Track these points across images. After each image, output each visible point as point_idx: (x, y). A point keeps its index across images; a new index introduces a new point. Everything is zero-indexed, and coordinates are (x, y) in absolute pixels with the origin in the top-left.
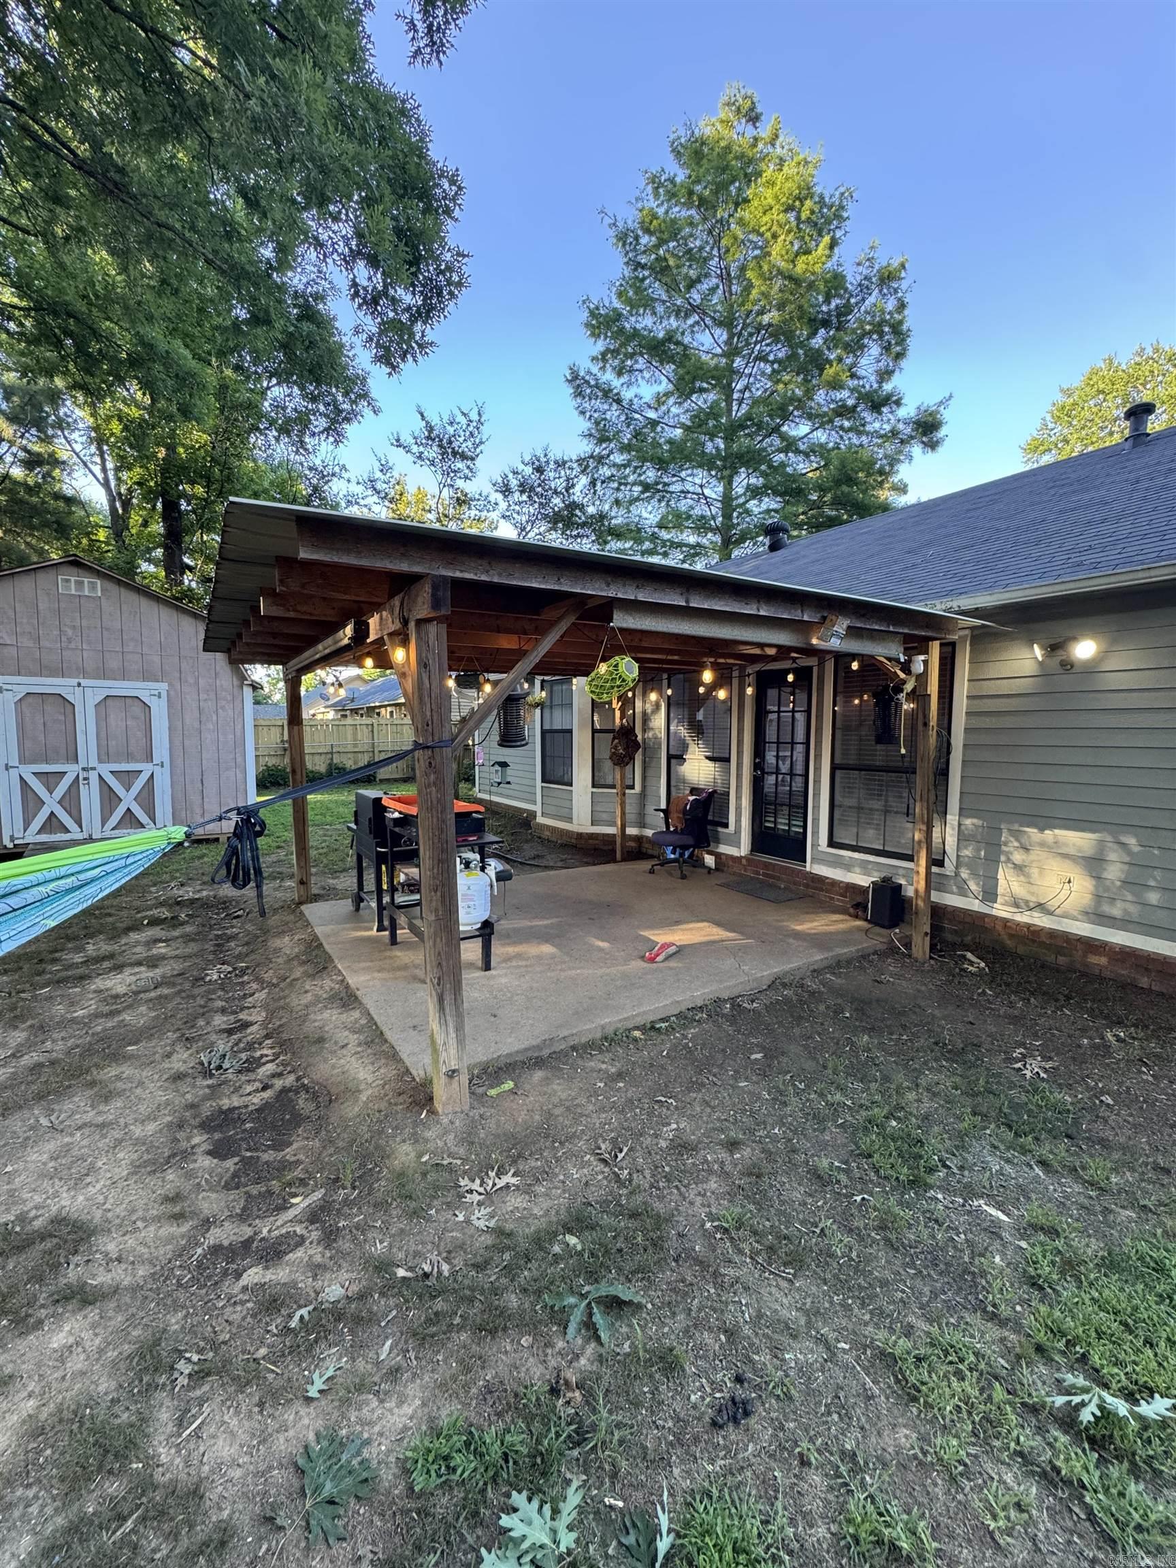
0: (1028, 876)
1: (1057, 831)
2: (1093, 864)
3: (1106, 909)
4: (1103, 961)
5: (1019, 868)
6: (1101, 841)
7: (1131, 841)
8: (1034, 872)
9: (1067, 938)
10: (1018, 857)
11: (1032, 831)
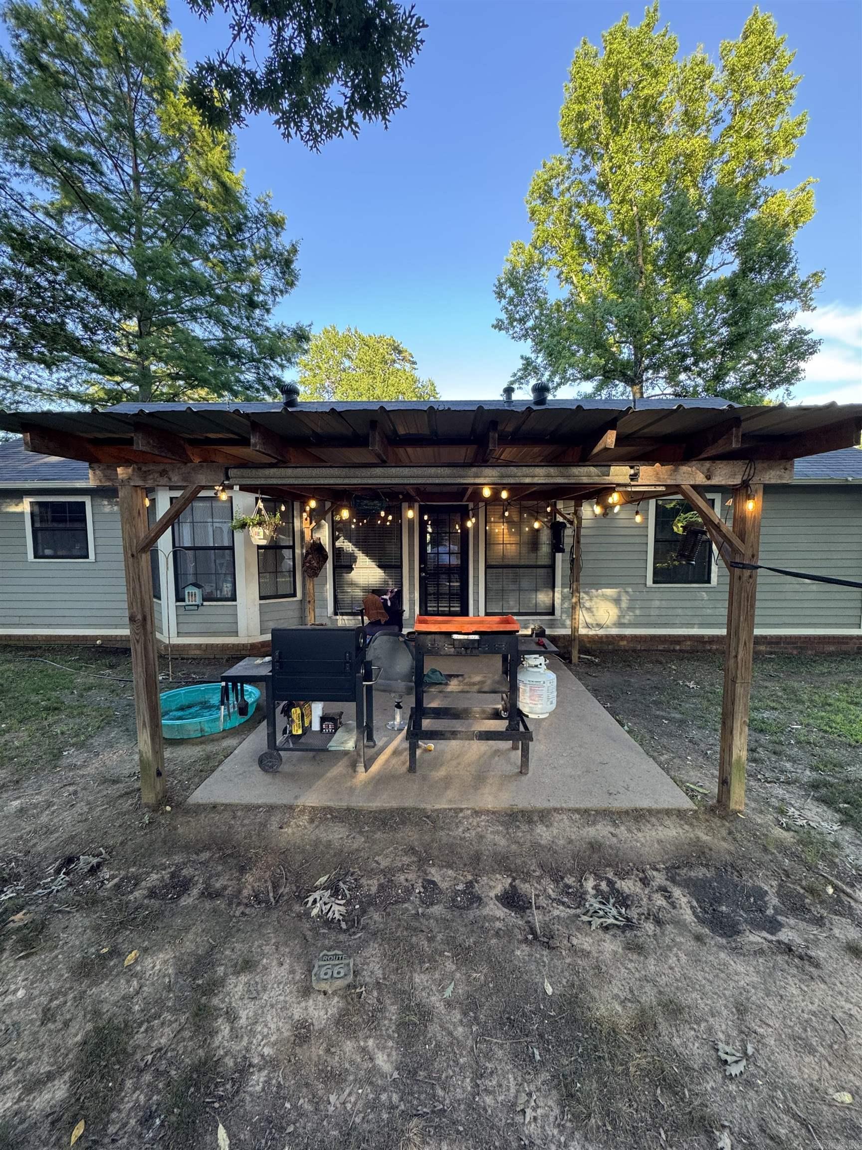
0: (592, 612)
1: (604, 590)
2: (617, 601)
3: (623, 621)
4: (625, 643)
5: (589, 609)
6: (619, 592)
7: (630, 590)
8: (594, 610)
9: (612, 636)
10: (588, 604)
11: (593, 591)
